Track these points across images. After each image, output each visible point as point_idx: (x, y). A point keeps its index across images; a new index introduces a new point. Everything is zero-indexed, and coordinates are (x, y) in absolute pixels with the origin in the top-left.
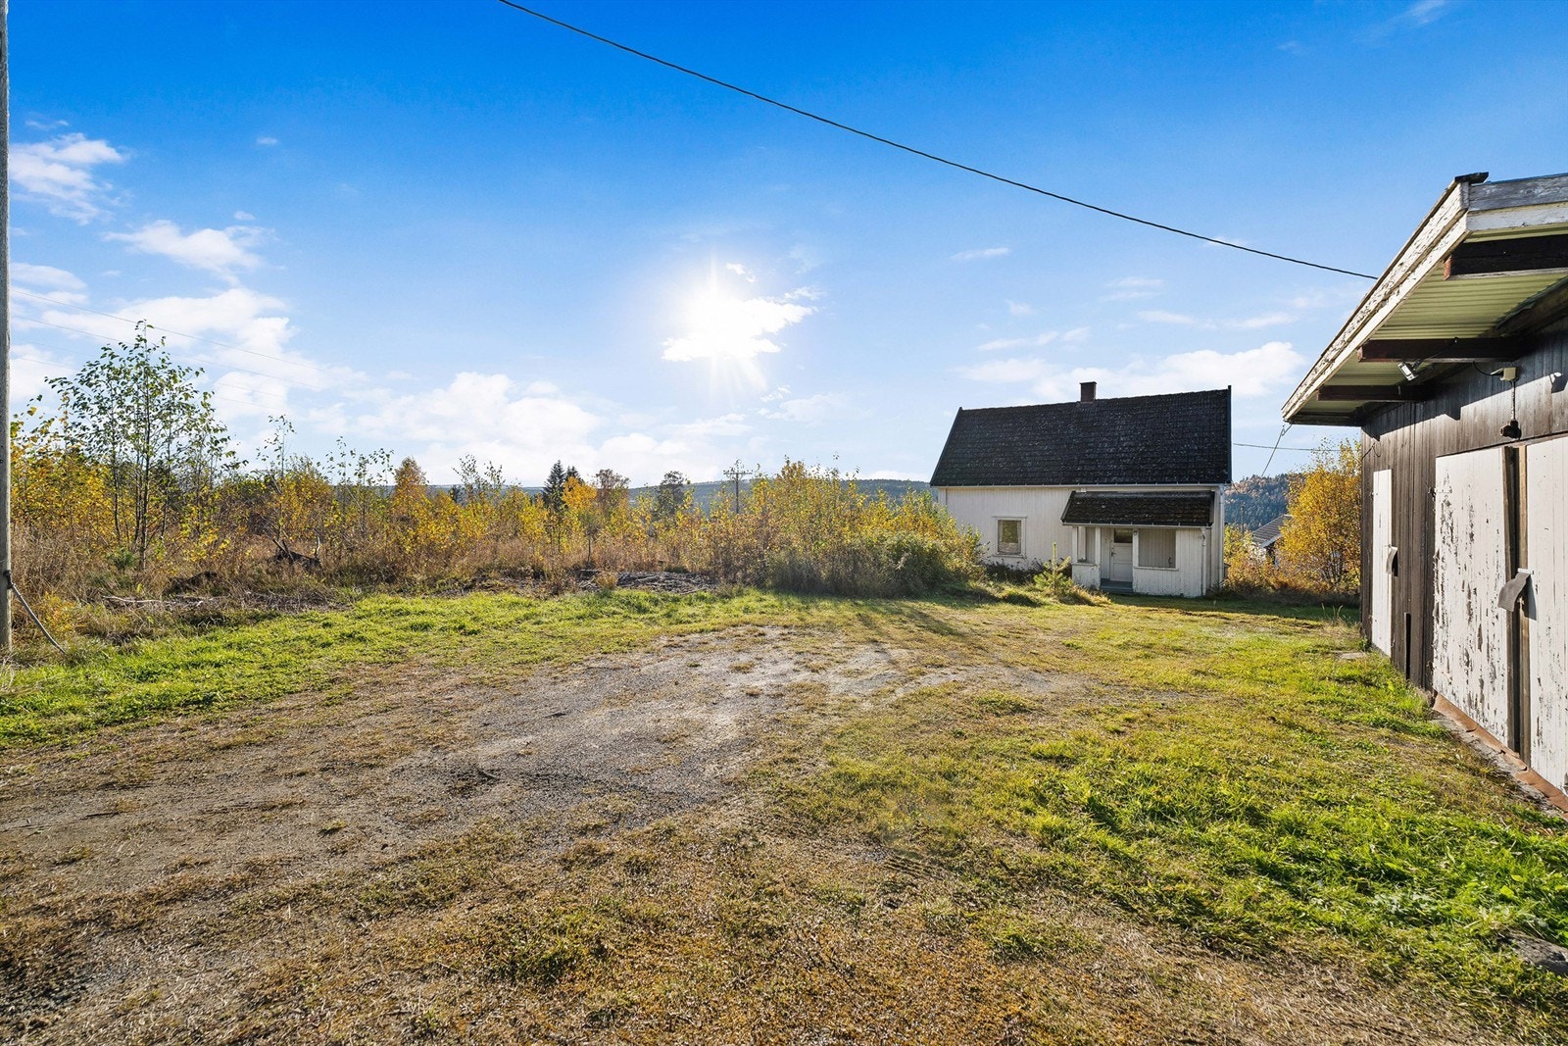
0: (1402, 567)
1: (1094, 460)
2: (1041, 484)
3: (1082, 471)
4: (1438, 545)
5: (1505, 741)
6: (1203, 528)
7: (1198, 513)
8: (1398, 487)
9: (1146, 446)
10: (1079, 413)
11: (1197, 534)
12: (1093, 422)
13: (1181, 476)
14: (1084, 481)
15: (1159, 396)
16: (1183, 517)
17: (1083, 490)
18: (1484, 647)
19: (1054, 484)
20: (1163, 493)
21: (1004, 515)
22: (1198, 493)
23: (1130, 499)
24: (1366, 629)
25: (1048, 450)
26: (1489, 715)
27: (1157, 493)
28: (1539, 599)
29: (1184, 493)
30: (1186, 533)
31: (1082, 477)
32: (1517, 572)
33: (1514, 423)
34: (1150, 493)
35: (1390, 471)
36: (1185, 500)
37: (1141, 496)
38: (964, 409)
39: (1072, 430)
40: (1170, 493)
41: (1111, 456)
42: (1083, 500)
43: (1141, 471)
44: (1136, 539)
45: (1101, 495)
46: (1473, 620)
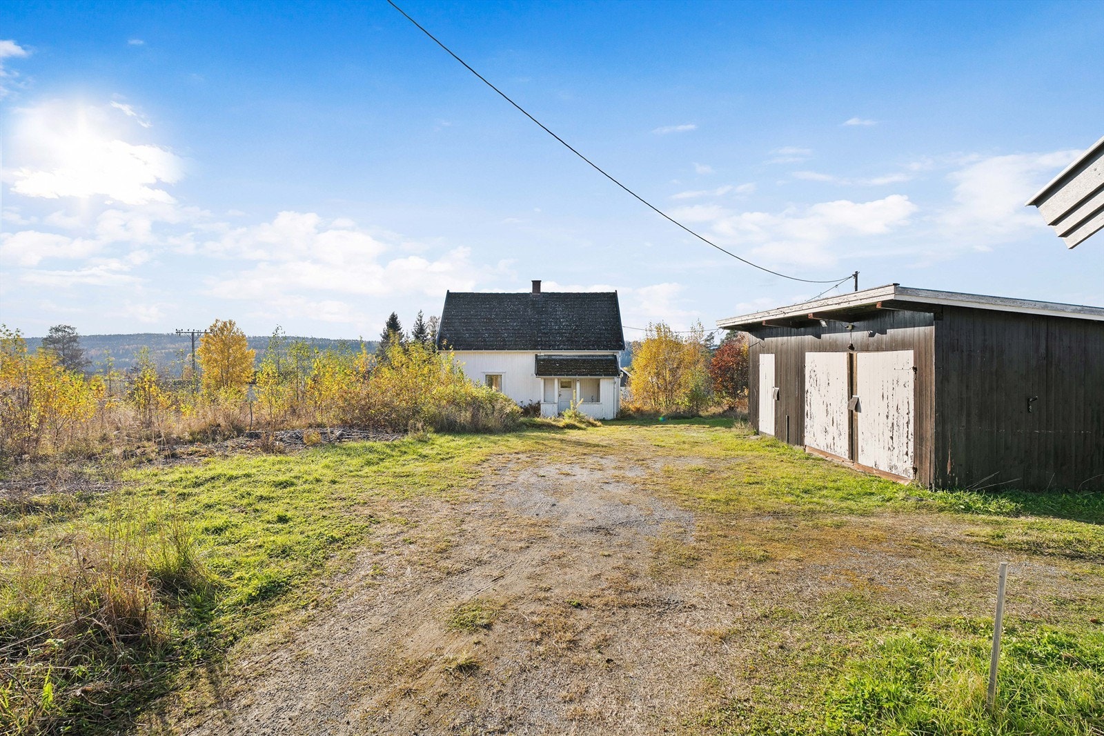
0: (782, 397)
1: (547, 333)
2: (516, 349)
3: (541, 341)
4: (807, 386)
5: (847, 457)
6: (616, 378)
7: (609, 368)
8: (779, 362)
9: (577, 326)
10: (533, 301)
11: (612, 381)
12: (542, 308)
13: (598, 346)
14: (543, 348)
15: (579, 293)
16: (604, 371)
17: (543, 353)
18: (835, 424)
19: (524, 349)
20: (589, 356)
21: (490, 371)
22: (607, 356)
23: (572, 360)
24: (755, 424)
25: (517, 326)
26: (838, 449)
27: (585, 356)
28: (862, 406)
29: (600, 356)
30: (606, 380)
31: (541, 345)
32: (852, 397)
33: (852, 345)
34: (581, 356)
35: (774, 355)
36: (602, 360)
37: (577, 358)
38: (450, 291)
39: (530, 313)
40: (593, 356)
41: (557, 332)
42: (544, 360)
43: (576, 341)
44: (578, 385)
45: (553, 357)
46: (829, 415)
